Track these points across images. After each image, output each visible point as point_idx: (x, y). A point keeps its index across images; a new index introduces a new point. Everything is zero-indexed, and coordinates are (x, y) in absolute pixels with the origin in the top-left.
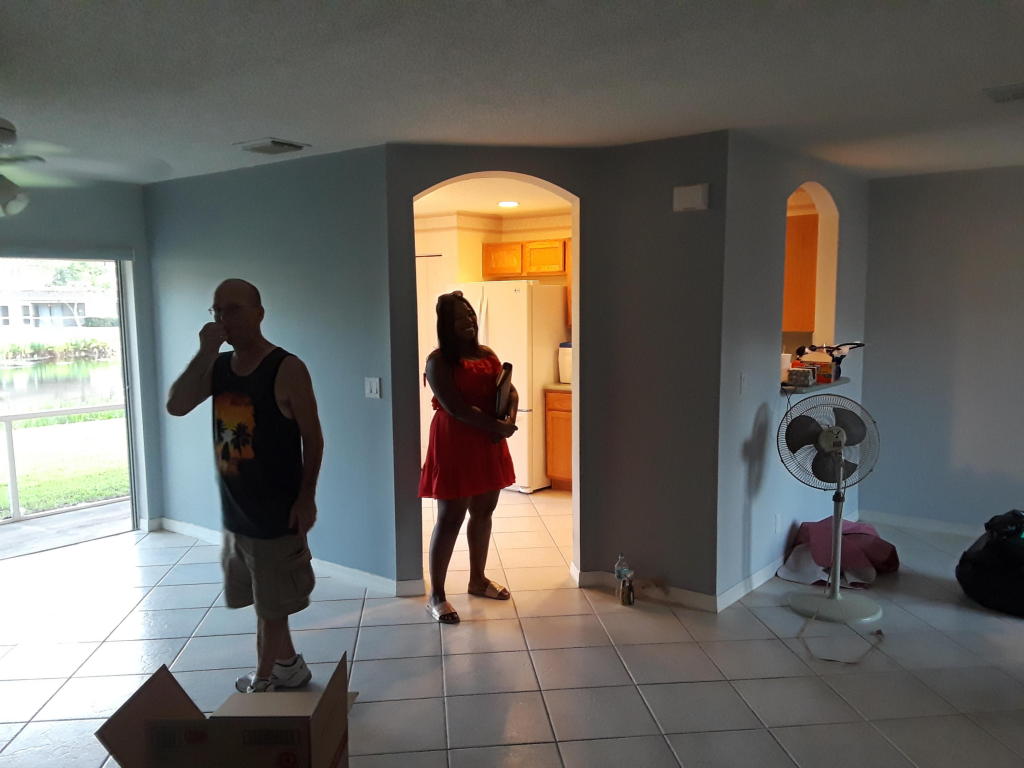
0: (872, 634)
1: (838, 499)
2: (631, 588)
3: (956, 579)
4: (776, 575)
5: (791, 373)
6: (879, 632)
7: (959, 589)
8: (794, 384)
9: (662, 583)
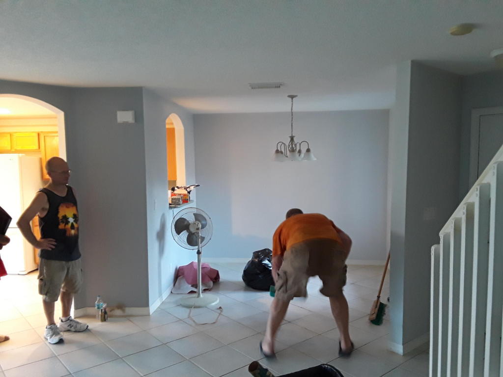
0: (218, 309)
1: (199, 253)
2: (105, 313)
3: (242, 280)
4: (171, 292)
5: (172, 199)
6: (220, 308)
7: (244, 284)
8: (174, 204)
9: (121, 307)
